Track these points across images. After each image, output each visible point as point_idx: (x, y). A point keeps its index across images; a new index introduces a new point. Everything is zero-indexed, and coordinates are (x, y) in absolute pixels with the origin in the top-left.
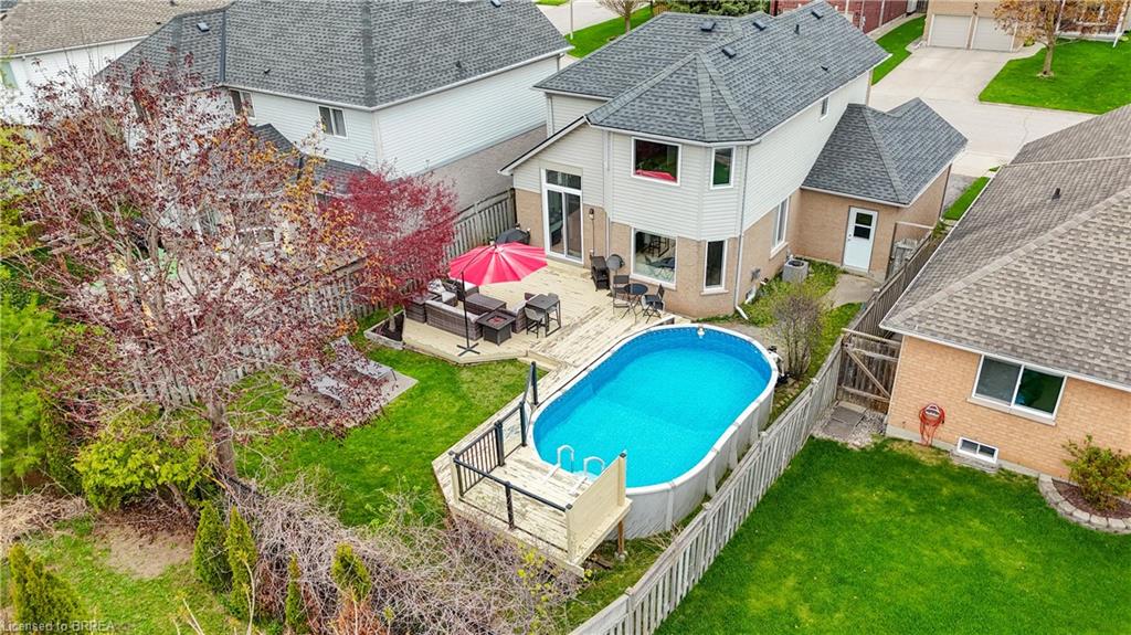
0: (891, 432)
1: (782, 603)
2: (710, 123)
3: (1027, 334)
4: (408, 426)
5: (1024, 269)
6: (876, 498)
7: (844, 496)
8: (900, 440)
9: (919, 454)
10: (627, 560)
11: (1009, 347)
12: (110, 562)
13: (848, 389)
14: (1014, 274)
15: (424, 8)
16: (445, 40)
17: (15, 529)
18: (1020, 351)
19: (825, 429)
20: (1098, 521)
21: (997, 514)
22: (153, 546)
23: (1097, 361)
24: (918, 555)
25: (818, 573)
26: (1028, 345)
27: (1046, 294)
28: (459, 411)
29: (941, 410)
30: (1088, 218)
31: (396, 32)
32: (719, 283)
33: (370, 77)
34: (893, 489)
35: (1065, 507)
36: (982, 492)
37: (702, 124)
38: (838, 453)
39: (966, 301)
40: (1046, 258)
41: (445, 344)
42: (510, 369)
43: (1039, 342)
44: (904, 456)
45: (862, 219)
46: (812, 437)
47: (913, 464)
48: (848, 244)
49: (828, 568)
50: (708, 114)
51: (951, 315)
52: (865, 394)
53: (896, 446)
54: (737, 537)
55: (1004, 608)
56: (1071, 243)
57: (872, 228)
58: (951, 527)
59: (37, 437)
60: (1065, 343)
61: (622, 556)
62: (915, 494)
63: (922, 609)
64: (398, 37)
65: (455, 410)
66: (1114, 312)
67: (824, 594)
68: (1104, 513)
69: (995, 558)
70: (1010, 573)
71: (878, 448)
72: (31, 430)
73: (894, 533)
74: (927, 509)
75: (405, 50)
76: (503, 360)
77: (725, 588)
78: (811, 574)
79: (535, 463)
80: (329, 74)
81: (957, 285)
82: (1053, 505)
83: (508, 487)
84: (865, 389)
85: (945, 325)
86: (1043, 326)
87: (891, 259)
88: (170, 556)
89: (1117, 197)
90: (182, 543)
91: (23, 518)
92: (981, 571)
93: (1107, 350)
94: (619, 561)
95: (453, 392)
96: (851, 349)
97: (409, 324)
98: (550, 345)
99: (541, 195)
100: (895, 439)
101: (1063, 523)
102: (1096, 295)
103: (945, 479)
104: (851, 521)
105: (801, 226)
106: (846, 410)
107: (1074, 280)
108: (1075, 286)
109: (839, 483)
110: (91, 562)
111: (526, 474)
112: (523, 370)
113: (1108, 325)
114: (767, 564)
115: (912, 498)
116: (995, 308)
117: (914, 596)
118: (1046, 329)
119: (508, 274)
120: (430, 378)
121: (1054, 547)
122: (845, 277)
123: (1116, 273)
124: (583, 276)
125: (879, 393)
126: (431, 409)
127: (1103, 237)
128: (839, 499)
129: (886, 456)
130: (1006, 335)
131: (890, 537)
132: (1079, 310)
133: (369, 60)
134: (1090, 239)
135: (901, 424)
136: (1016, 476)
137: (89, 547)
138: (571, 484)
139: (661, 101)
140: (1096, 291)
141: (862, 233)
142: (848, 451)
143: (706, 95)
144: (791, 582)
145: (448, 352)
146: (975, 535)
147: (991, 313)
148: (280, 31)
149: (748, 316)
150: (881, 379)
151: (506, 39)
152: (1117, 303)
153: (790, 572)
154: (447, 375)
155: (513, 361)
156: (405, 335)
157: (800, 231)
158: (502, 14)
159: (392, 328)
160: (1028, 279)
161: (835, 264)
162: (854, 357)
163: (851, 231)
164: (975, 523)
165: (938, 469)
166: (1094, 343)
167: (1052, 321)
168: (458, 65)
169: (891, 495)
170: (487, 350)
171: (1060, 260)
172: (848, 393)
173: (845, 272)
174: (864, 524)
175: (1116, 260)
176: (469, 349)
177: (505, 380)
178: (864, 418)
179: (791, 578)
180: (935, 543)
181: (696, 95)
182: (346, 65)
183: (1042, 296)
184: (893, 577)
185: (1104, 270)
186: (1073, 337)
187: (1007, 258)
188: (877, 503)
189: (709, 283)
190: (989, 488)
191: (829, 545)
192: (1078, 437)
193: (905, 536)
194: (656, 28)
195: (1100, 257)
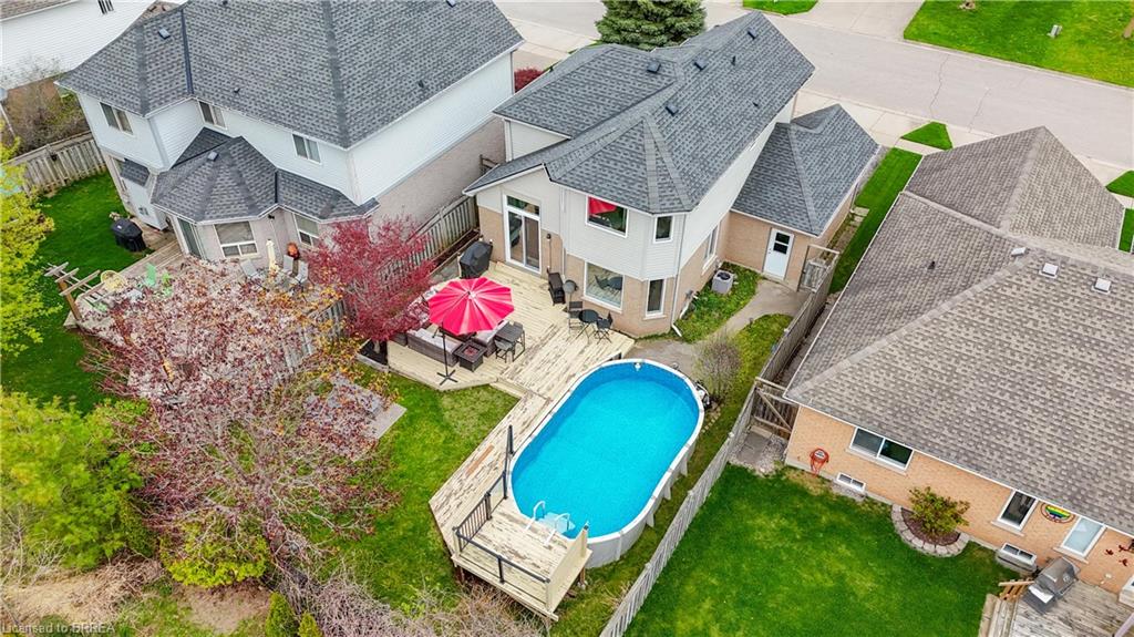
0: (788, 462)
1: (700, 624)
2: (654, 194)
3: (890, 412)
4: (403, 459)
5: (896, 353)
6: (773, 526)
7: (750, 522)
8: (795, 469)
9: (809, 484)
10: (587, 588)
11: (876, 424)
12: (194, 619)
13: (758, 418)
14: (888, 357)
15: (385, 22)
16: (406, 57)
17: (112, 597)
18: (884, 427)
19: (739, 455)
20: (928, 548)
21: (858, 540)
22: (223, 603)
23: (937, 441)
24: (800, 578)
25: (727, 596)
26: (890, 423)
27: (909, 378)
28: (444, 442)
29: (826, 454)
30: (948, 309)
31: (362, 58)
32: (658, 309)
33: (342, 114)
34: (786, 516)
35: (907, 536)
36: (851, 520)
37: (647, 193)
38: (747, 481)
39: (850, 379)
40: (912, 344)
41: (425, 370)
42: (484, 394)
43: (899, 420)
44: (797, 485)
45: (779, 237)
46: (728, 463)
47: (802, 493)
48: (768, 256)
49: (734, 592)
50: (653, 183)
51: (838, 391)
52: (771, 424)
53: (792, 475)
54: (670, 564)
55: (854, 624)
56: (933, 331)
57: (789, 246)
58: (825, 552)
59: (117, 523)
60: (917, 423)
61: (584, 586)
62: (802, 522)
63: (799, 625)
64: (364, 62)
65: (441, 441)
66: (955, 398)
67: (731, 615)
68: (935, 542)
69: (853, 579)
70: (862, 593)
71: (779, 474)
72: (113, 520)
73: (784, 558)
74: (809, 537)
75: (371, 76)
76: (478, 386)
77: (660, 612)
78: (722, 596)
79: (515, 516)
80: (299, 104)
81: (846, 363)
82: (899, 532)
83: (500, 559)
84: (772, 421)
85: (832, 399)
86: (903, 406)
87: (803, 272)
88: (240, 613)
89: (973, 291)
90: (246, 599)
91: (115, 586)
92: (842, 591)
93: (946, 432)
94: (580, 589)
95: (438, 421)
96: (762, 392)
97: (392, 347)
98: (516, 372)
99: (502, 215)
100: (791, 468)
101: (905, 547)
102: (944, 382)
103: (824, 508)
104: (752, 548)
105: (729, 237)
106: (758, 435)
107: (931, 366)
108: (930, 372)
109: (747, 509)
110: (178, 620)
111: (509, 527)
112: (495, 396)
113: (949, 409)
114: (690, 588)
115: (799, 525)
116: (870, 387)
117: (793, 615)
118: (905, 409)
119: (482, 323)
120: (417, 405)
121: (894, 569)
122: (765, 283)
123: (962, 362)
124: (541, 287)
125: (782, 425)
126: (422, 440)
127: (956, 327)
128: (746, 527)
129: (784, 486)
130: (876, 412)
131: (781, 562)
132: (930, 394)
133: (339, 96)
134: (947, 329)
135: (797, 455)
136: (876, 504)
137: (173, 606)
138: (545, 536)
139: (611, 164)
140: (945, 378)
141: (780, 249)
142: (756, 477)
143: (651, 163)
144: (707, 605)
145: (430, 380)
146: (841, 559)
147: (867, 391)
148: (244, 46)
149: (682, 332)
150: (784, 415)
151: (463, 43)
152: (958, 390)
153: (706, 597)
154: (431, 403)
155: (486, 386)
156: (390, 359)
157: (729, 241)
158: (457, 15)
159: (377, 349)
160: (897, 362)
161: (757, 271)
162: (764, 398)
163: (772, 246)
164: (842, 549)
165: (821, 498)
166: (937, 425)
167: (910, 402)
168: (421, 84)
169: (784, 523)
170: (464, 378)
171: (922, 347)
172: (758, 421)
173: (764, 278)
174: (762, 550)
175: (963, 351)
176: (448, 377)
177: (480, 408)
178: (770, 443)
179: (707, 601)
180: (811, 567)
181: (642, 162)
182: (316, 96)
183: (906, 379)
184: (780, 597)
185: (954, 359)
186: (923, 417)
187: (884, 342)
188: (774, 530)
189: (651, 309)
190: (856, 515)
191: (737, 569)
192: (922, 487)
193: (792, 562)
194: (606, 62)
195: (952, 347)
